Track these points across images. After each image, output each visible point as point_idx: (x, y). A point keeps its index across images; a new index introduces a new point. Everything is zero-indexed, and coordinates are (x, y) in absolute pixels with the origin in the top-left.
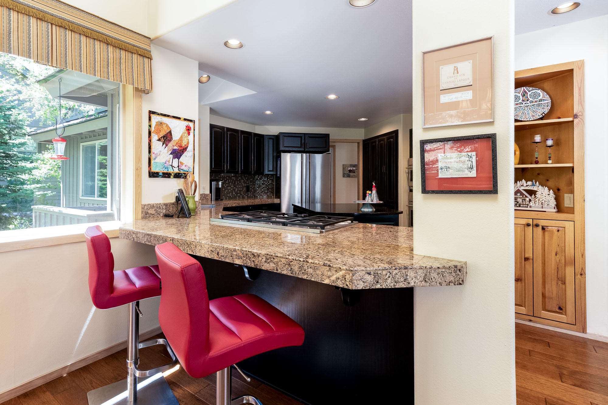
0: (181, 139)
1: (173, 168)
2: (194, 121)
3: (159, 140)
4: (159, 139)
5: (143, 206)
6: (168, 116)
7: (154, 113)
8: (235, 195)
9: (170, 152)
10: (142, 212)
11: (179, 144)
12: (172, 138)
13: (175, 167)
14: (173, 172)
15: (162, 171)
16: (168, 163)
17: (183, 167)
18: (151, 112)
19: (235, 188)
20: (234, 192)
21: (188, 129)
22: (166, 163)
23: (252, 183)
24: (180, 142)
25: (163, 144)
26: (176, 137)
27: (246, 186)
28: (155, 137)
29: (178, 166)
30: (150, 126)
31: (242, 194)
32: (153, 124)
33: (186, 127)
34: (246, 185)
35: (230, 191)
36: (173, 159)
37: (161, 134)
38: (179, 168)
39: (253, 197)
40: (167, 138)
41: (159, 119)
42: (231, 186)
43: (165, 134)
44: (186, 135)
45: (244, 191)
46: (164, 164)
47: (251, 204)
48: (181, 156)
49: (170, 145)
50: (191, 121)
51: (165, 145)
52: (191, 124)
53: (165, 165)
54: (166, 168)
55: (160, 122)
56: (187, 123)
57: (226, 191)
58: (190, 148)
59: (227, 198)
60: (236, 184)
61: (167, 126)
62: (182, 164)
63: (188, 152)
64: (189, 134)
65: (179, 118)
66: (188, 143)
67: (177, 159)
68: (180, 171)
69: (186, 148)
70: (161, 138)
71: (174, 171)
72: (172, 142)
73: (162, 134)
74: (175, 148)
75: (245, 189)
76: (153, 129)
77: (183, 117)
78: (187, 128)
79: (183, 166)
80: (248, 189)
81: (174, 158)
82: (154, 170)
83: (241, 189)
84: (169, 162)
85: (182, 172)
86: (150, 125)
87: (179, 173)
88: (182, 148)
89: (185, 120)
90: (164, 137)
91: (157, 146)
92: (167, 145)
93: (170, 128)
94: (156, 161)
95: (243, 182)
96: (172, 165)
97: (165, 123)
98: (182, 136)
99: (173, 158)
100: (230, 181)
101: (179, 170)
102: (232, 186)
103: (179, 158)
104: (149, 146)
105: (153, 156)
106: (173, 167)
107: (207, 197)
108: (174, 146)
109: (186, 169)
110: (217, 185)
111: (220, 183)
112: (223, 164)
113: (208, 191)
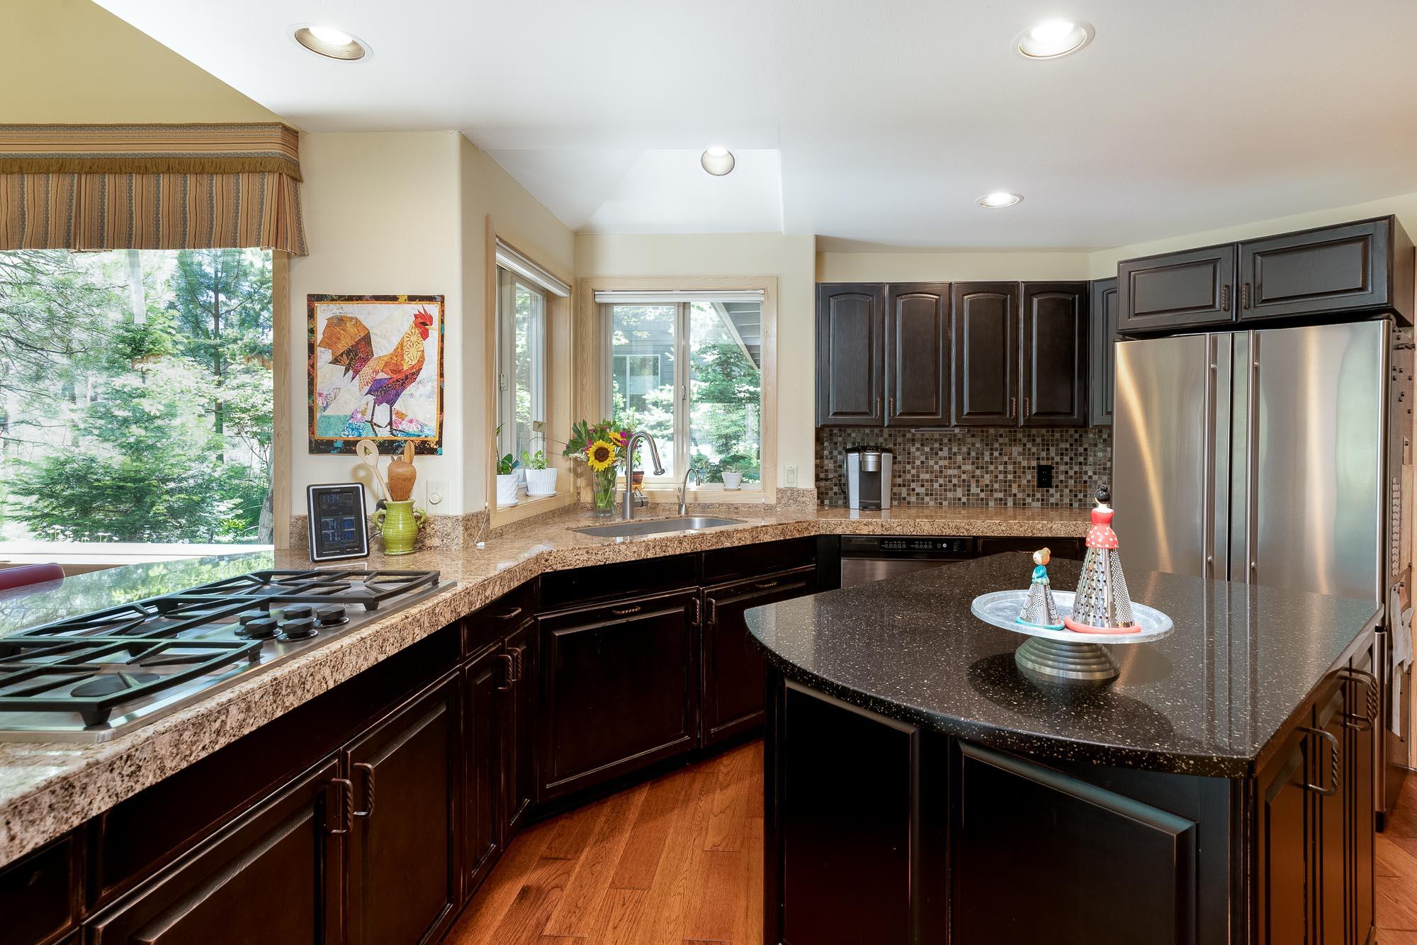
0: (400, 350)
1: (374, 429)
2: (443, 297)
3: (336, 361)
4: (335, 359)
5: (294, 520)
6: (359, 298)
7: (321, 298)
8: (982, 495)
9: (367, 389)
10: (291, 533)
11: (393, 363)
12: (370, 354)
13: (379, 426)
14: (375, 438)
15: (344, 436)
16: (359, 416)
17: (404, 426)
18: (314, 299)
19: (978, 472)
20: (973, 485)
21: (422, 323)
22: (353, 417)
23: (1067, 459)
24: (396, 359)
25: (347, 370)
26: (383, 347)
27: (1034, 468)
28: (324, 356)
29: (390, 424)
30: (312, 331)
31: (1015, 495)
32: (321, 324)
33: (416, 316)
34: (1034, 463)
35: (955, 481)
36: (374, 406)
37: (339, 346)
38: (391, 428)
39: (1076, 505)
40: (356, 355)
41: (335, 311)
42: (959, 467)
43: (352, 346)
44: (414, 338)
45: (1024, 482)
46: (347, 419)
47: (947, 532)
48: (398, 395)
49: (367, 371)
50: (430, 299)
51: (351, 372)
52: (433, 309)
53: (350, 422)
54: (353, 430)
55: (336, 317)
56: (417, 307)
57: (941, 481)
58: (429, 371)
59: (945, 503)
60: (987, 458)
61: (358, 323)
62: (401, 416)
63: (420, 385)
64: (425, 335)
65: (394, 299)
66: (421, 361)
67: (385, 407)
68: (394, 436)
69: (413, 374)
70: (342, 355)
71: (376, 436)
72: (371, 363)
73: (344, 344)
74: (381, 376)
75: (1029, 477)
76: (319, 336)
77: (403, 292)
78: (420, 320)
79: (403, 422)
80: (1045, 477)
81: (378, 402)
82: (321, 434)
83: (1010, 477)
84: (363, 413)
85: (400, 437)
86: (312, 329)
87: (392, 442)
88: (402, 376)
89: (412, 299)
90: (348, 352)
91: (330, 375)
92: (356, 372)
93: (364, 327)
94: (326, 413)
95: (1019, 454)
96: (371, 422)
97: (351, 319)
98: (401, 345)
99: (375, 403)
100: (955, 449)
101: (392, 434)
102: (968, 467)
103: (391, 403)
104: (309, 378)
105: (320, 402)
106: (375, 424)
107: (803, 499)
108: (377, 373)
109: (412, 429)
110: (862, 464)
111: (871, 458)
112: (876, 399)
113: (807, 482)
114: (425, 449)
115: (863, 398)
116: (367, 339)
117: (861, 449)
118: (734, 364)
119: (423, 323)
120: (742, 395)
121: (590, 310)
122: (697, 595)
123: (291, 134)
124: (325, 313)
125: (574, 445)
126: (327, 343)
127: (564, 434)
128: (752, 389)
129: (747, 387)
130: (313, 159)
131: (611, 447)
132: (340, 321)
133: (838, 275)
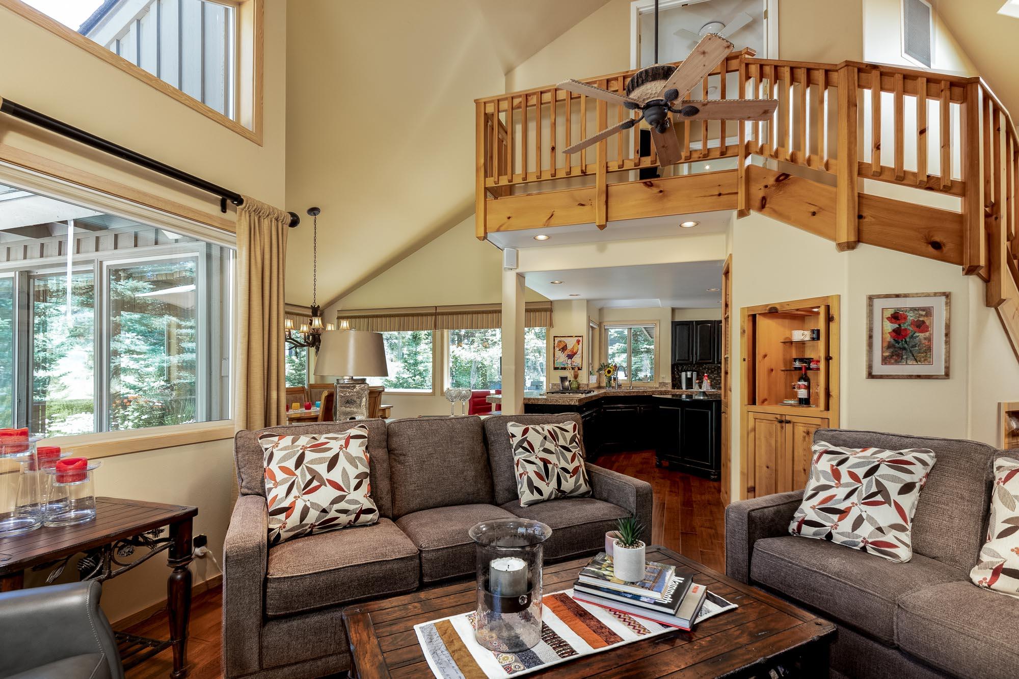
0: (573, 348)
1: (568, 365)
2: (583, 336)
3: (560, 350)
6: (565, 336)
7: (556, 337)
9: (566, 356)
11: (572, 350)
12: (567, 348)
15: (562, 366)
16: (565, 362)
17: (574, 364)
26: (569, 347)
28: (557, 349)
29: (571, 363)
30: (554, 344)
32: (556, 342)
33: (577, 340)
37: (561, 346)
40: (564, 348)
41: (559, 339)
44: (576, 345)
46: (562, 362)
48: (573, 357)
49: (566, 352)
50: (580, 336)
51: (563, 352)
52: (580, 339)
54: (564, 364)
56: (577, 338)
58: (580, 352)
62: (574, 362)
63: (578, 355)
64: (579, 344)
65: (572, 336)
66: (578, 350)
67: (571, 360)
69: (576, 352)
72: (567, 350)
74: (569, 353)
76: (556, 345)
77: (574, 335)
81: (569, 359)
82: (556, 366)
85: (574, 366)
88: (574, 353)
89: (576, 336)
90: (562, 348)
91: (559, 353)
93: (566, 342)
94: (558, 361)
96: (568, 363)
97: (563, 341)
98: (574, 346)
101: (572, 366)
104: (554, 354)
105: (556, 359)
107: (667, 385)
109: (576, 364)
110: (686, 375)
111: (689, 374)
112: (691, 356)
113: (669, 380)
114: (579, 369)
115: (687, 355)
116: (566, 345)
117: (686, 371)
118: (639, 335)
119: (578, 342)
120: (643, 350)
121: (603, 330)
122: (638, 406)
123: (551, 302)
124: (557, 340)
125: (600, 369)
126: (557, 347)
127: (597, 366)
128: (648, 347)
129: (645, 346)
130: (555, 307)
131: (612, 370)
132: (560, 341)
133: (679, 318)
